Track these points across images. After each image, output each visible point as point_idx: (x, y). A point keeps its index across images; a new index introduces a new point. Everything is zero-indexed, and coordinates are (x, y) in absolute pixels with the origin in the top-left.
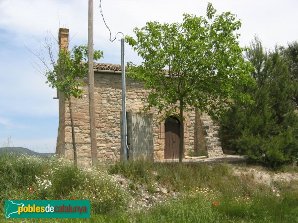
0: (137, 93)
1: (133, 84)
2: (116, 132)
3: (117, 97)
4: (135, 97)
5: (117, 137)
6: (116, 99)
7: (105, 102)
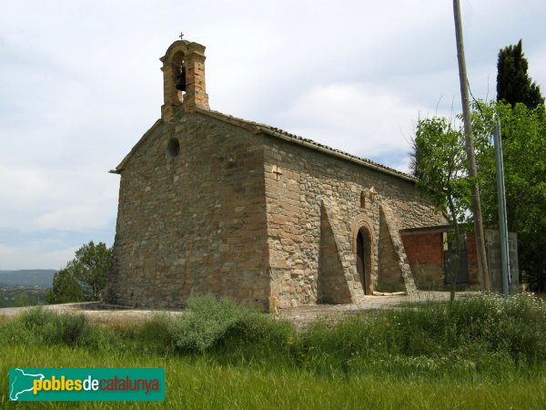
0: (332, 186)
1: (329, 170)
2: (314, 252)
3: (314, 191)
4: (330, 192)
5: (314, 259)
6: (313, 194)
7: (303, 198)
